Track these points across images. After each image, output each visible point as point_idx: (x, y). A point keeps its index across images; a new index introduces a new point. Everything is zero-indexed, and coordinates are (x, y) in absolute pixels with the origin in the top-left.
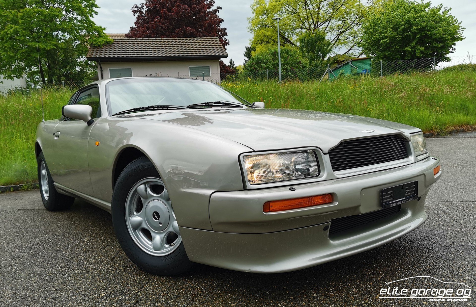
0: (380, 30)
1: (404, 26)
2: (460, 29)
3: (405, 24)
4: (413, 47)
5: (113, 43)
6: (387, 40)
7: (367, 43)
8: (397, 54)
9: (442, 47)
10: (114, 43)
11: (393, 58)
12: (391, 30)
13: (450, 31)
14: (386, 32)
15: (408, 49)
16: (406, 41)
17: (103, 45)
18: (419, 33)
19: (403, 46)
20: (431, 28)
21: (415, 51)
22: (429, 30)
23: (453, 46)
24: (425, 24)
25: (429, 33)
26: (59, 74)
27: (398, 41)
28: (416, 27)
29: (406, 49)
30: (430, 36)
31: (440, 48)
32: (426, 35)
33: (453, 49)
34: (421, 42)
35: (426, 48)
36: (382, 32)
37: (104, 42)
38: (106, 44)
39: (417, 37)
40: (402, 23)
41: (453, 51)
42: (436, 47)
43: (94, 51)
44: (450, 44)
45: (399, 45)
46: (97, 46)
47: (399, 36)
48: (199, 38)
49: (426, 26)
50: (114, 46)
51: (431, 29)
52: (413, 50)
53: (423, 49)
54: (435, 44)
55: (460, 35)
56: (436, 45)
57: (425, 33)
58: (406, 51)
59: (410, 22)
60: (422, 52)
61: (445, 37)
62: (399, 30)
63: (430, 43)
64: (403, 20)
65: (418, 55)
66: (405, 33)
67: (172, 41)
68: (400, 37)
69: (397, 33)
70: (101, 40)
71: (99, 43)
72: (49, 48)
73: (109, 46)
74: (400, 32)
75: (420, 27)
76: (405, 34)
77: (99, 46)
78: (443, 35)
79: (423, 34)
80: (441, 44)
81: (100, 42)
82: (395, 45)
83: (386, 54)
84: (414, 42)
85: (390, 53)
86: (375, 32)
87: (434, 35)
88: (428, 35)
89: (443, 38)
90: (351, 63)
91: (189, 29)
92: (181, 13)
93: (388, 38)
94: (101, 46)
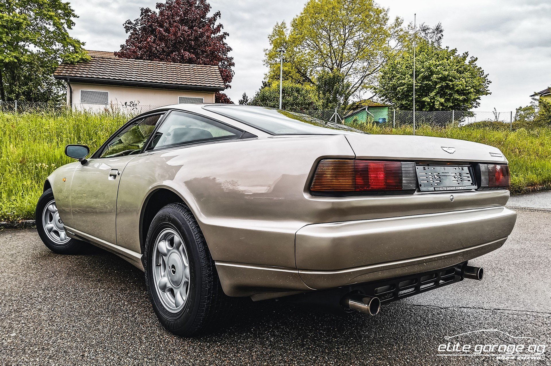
0: (399, 76)
1: (424, 73)
2: (485, 82)
3: (425, 71)
4: (432, 97)
5: (90, 61)
6: (404, 87)
7: (384, 89)
9: (465, 101)
10: (92, 61)
12: (409, 76)
13: (474, 83)
14: (404, 79)
15: (427, 99)
16: (424, 90)
17: (78, 62)
18: (440, 82)
19: (421, 96)
20: (453, 78)
21: (434, 102)
22: (451, 81)
23: (477, 100)
24: (447, 73)
25: (451, 83)
26: (18, 92)
27: (416, 90)
28: (437, 76)
29: (424, 99)
30: (451, 86)
31: (462, 101)
32: (447, 87)
33: (477, 104)
34: (442, 93)
35: (447, 100)
36: (400, 78)
37: (79, 59)
38: (81, 62)
39: (437, 87)
40: (422, 70)
41: (478, 106)
42: (457, 99)
43: (64, 68)
44: (473, 97)
45: (418, 94)
46: (69, 63)
47: (418, 84)
48: (196, 65)
49: (448, 75)
50: (90, 65)
51: (454, 80)
52: (432, 101)
53: (443, 100)
54: (456, 96)
55: (485, 88)
56: (458, 97)
57: (446, 83)
58: (424, 102)
59: (431, 69)
60: (441, 104)
61: (468, 90)
62: (418, 77)
63: (451, 95)
64: (423, 67)
65: (437, 108)
66: (424, 81)
67: (163, 65)
68: (419, 86)
69: (416, 81)
70: (75, 56)
72: (7, 60)
73: (84, 64)
74: (419, 80)
75: (441, 76)
76: (425, 83)
77: (72, 63)
78: (466, 86)
79: (444, 84)
80: (463, 97)
81: (73, 58)
83: (403, 103)
84: (434, 92)
85: (407, 102)
86: (393, 77)
87: (457, 86)
88: (450, 86)
89: (466, 90)
90: (368, 110)
91: (187, 54)
92: (179, 35)
93: (406, 86)
94: (75, 63)
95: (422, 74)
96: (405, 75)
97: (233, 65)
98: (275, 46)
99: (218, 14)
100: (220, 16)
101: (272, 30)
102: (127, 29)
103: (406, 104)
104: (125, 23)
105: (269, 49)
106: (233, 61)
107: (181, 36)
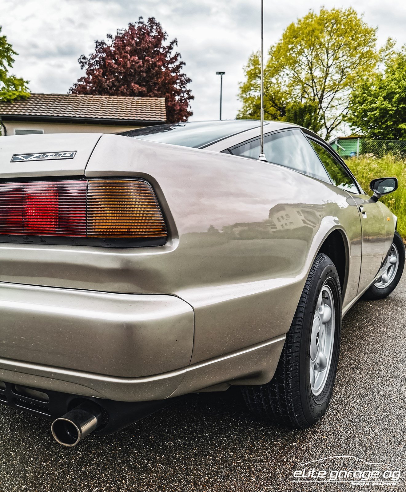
0: (370, 99)
1: (401, 95)
3: (402, 92)
5: (28, 98)
6: (376, 112)
7: (354, 115)
8: (390, 133)
11: (385, 138)
12: (382, 99)
14: (377, 102)
15: (403, 126)
16: (401, 116)
17: (15, 99)
19: (396, 123)
27: (391, 115)
29: (400, 126)
36: (372, 102)
37: (17, 96)
38: (19, 99)
40: (397, 90)
45: (393, 120)
47: (393, 108)
48: (140, 98)
58: (400, 129)
62: (394, 100)
64: (399, 87)
66: (401, 104)
69: (392, 105)
70: (12, 93)
71: (8, 97)
73: (20, 102)
74: (395, 102)
76: (401, 106)
77: (8, 101)
81: (10, 96)
82: (386, 121)
83: (375, 132)
86: (364, 101)
90: (338, 143)
91: (136, 87)
92: (129, 66)
93: (378, 111)
94: (12, 101)
95: (398, 95)
96: (377, 98)
97: (192, 98)
98: (250, 77)
99: (175, 41)
100: (176, 44)
101: (248, 60)
102: (83, 64)
103: (379, 132)
104: (80, 59)
105: (243, 82)
106: (191, 94)
107: (131, 68)
